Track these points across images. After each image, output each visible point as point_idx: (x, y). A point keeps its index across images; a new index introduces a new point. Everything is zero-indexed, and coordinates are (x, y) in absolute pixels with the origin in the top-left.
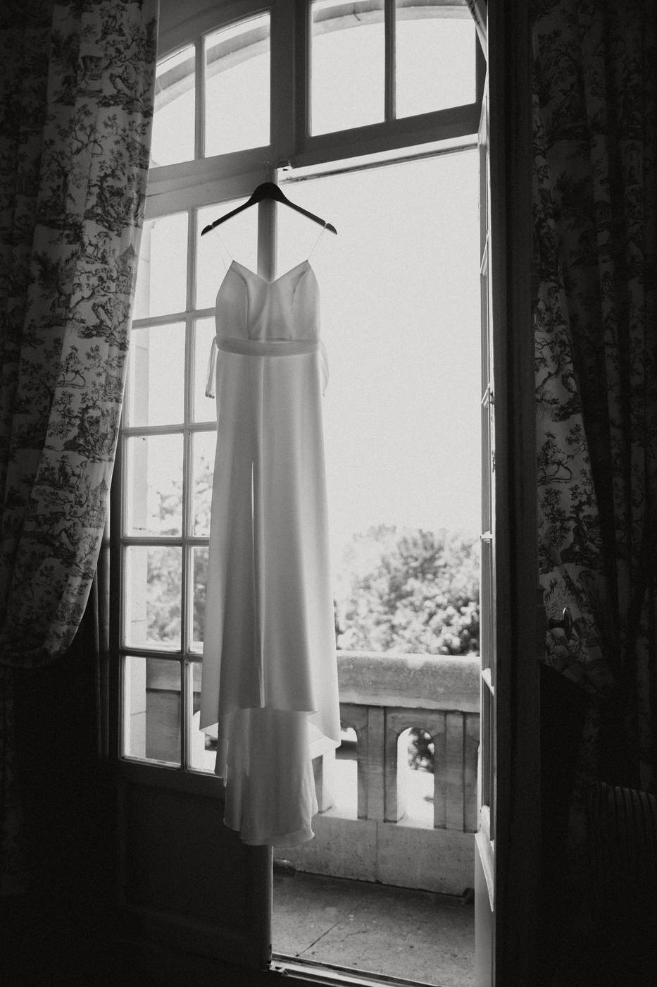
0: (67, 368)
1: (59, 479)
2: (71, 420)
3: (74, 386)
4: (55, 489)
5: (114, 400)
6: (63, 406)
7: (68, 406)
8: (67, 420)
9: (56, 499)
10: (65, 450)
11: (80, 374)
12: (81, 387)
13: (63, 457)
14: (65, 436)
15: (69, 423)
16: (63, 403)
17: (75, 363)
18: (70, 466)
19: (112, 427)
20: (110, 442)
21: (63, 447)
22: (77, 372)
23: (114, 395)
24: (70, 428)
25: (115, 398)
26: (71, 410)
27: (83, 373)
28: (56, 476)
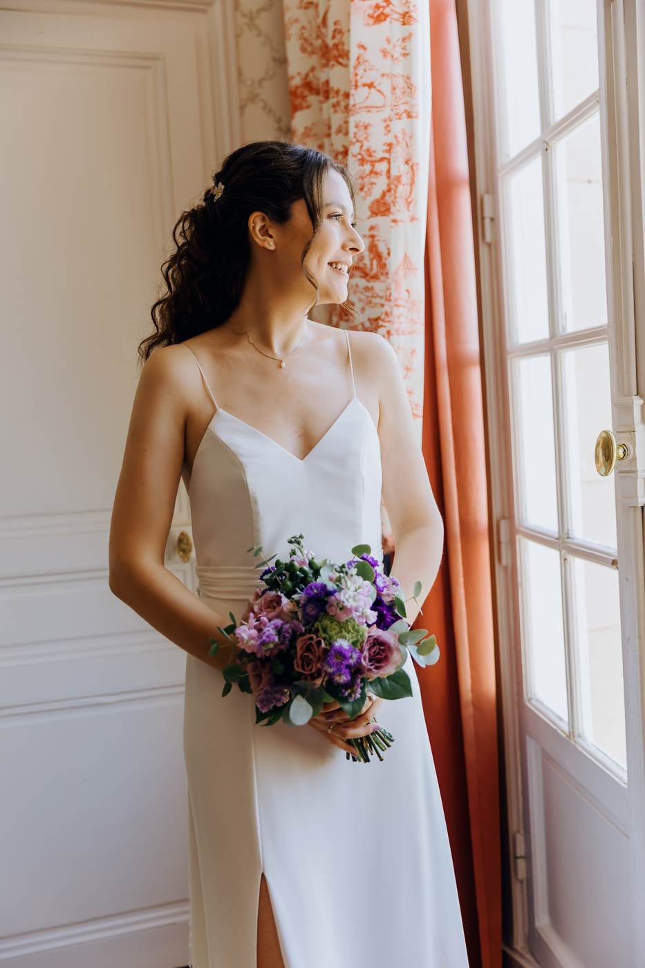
0: (356, 82)
1: (372, 265)
2: (373, 166)
3: (369, 109)
4: (368, 281)
5: (404, 115)
6: (358, 145)
7: (366, 145)
8: (368, 167)
9: (373, 297)
10: (371, 216)
11: (375, 87)
12: (379, 108)
13: (372, 228)
14: (369, 193)
15: (372, 172)
16: (358, 141)
17: (365, 71)
18: (384, 241)
19: (407, 162)
20: (408, 188)
21: (369, 213)
22: (371, 86)
23: (403, 108)
24: (374, 179)
25: (406, 111)
26: (372, 149)
27: (380, 84)
28: (367, 261)
